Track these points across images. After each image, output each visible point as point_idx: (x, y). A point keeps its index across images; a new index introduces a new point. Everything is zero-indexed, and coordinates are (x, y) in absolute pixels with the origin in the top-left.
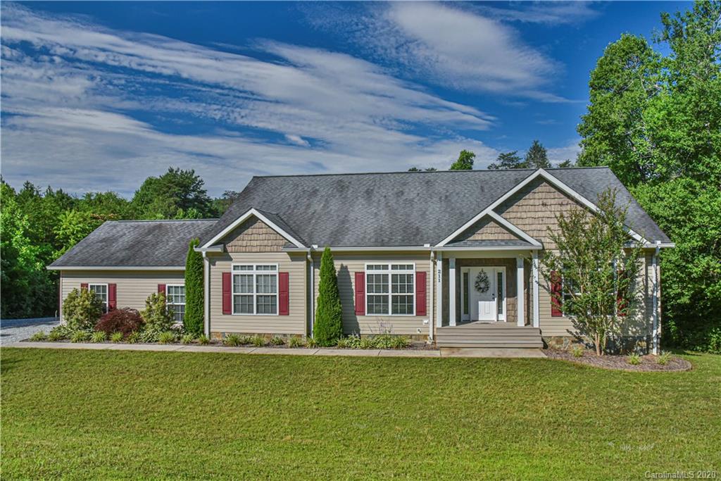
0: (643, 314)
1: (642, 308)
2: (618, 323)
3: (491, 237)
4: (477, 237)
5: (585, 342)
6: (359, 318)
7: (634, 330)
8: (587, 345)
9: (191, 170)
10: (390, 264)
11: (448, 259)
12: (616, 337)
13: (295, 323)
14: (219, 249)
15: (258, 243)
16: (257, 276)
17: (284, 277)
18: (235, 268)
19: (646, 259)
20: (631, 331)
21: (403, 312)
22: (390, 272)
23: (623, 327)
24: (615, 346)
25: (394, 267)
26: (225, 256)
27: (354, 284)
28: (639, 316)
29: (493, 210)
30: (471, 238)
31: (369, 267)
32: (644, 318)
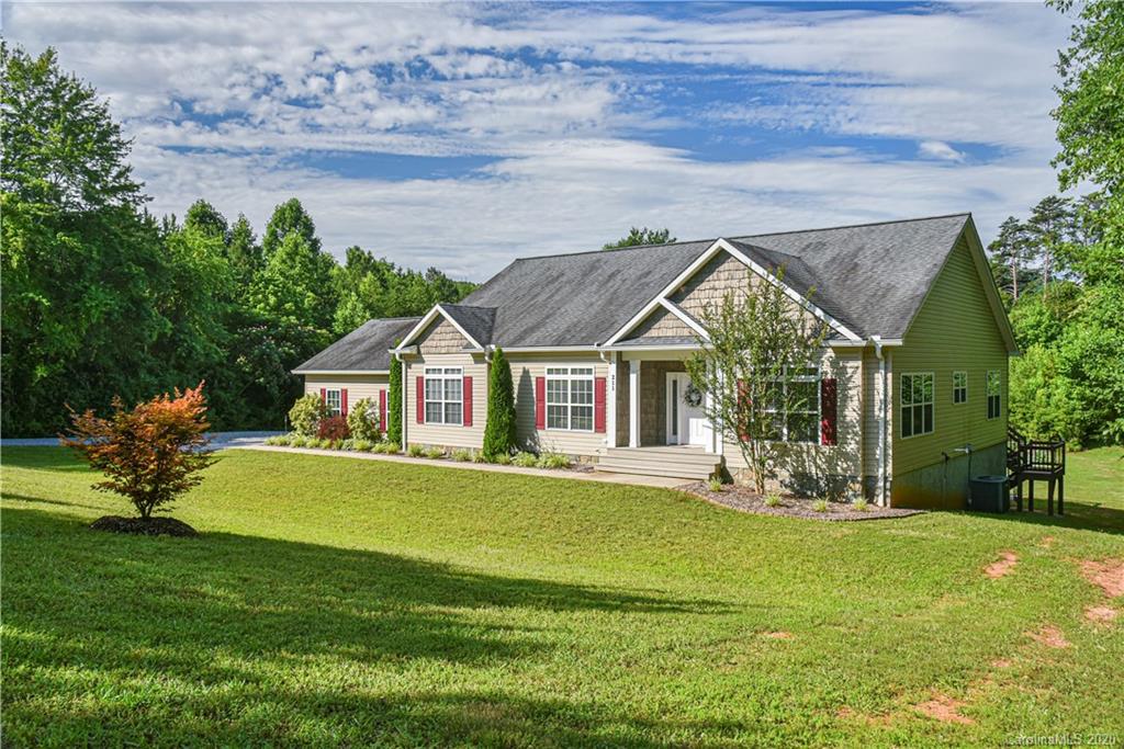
0: (857, 443)
1: (856, 434)
2: (823, 453)
3: (670, 333)
4: (653, 333)
5: (780, 479)
6: (540, 432)
7: (845, 466)
8: (781, 482)
9: (663, 231)
10: (569, 366)
11: (628, 362)
12: (820, 475)
13: (473, 437)
14: (412, 350)
15: (447, 343)
16: (446, 381)
17: (468, 382)
18: (427, 371)
19: (863, 364)
20: (841, 467)
21: (582, 427)
22: (569, 377)
23: (830, 461)
24: (818, 487)
25: (574, 371)
26: (418, 358)
27: (535, 391)
28: (852, 446)
29: (665, 297)
30: (647, 335)
31: (550, 371)
32: (858, 449)
